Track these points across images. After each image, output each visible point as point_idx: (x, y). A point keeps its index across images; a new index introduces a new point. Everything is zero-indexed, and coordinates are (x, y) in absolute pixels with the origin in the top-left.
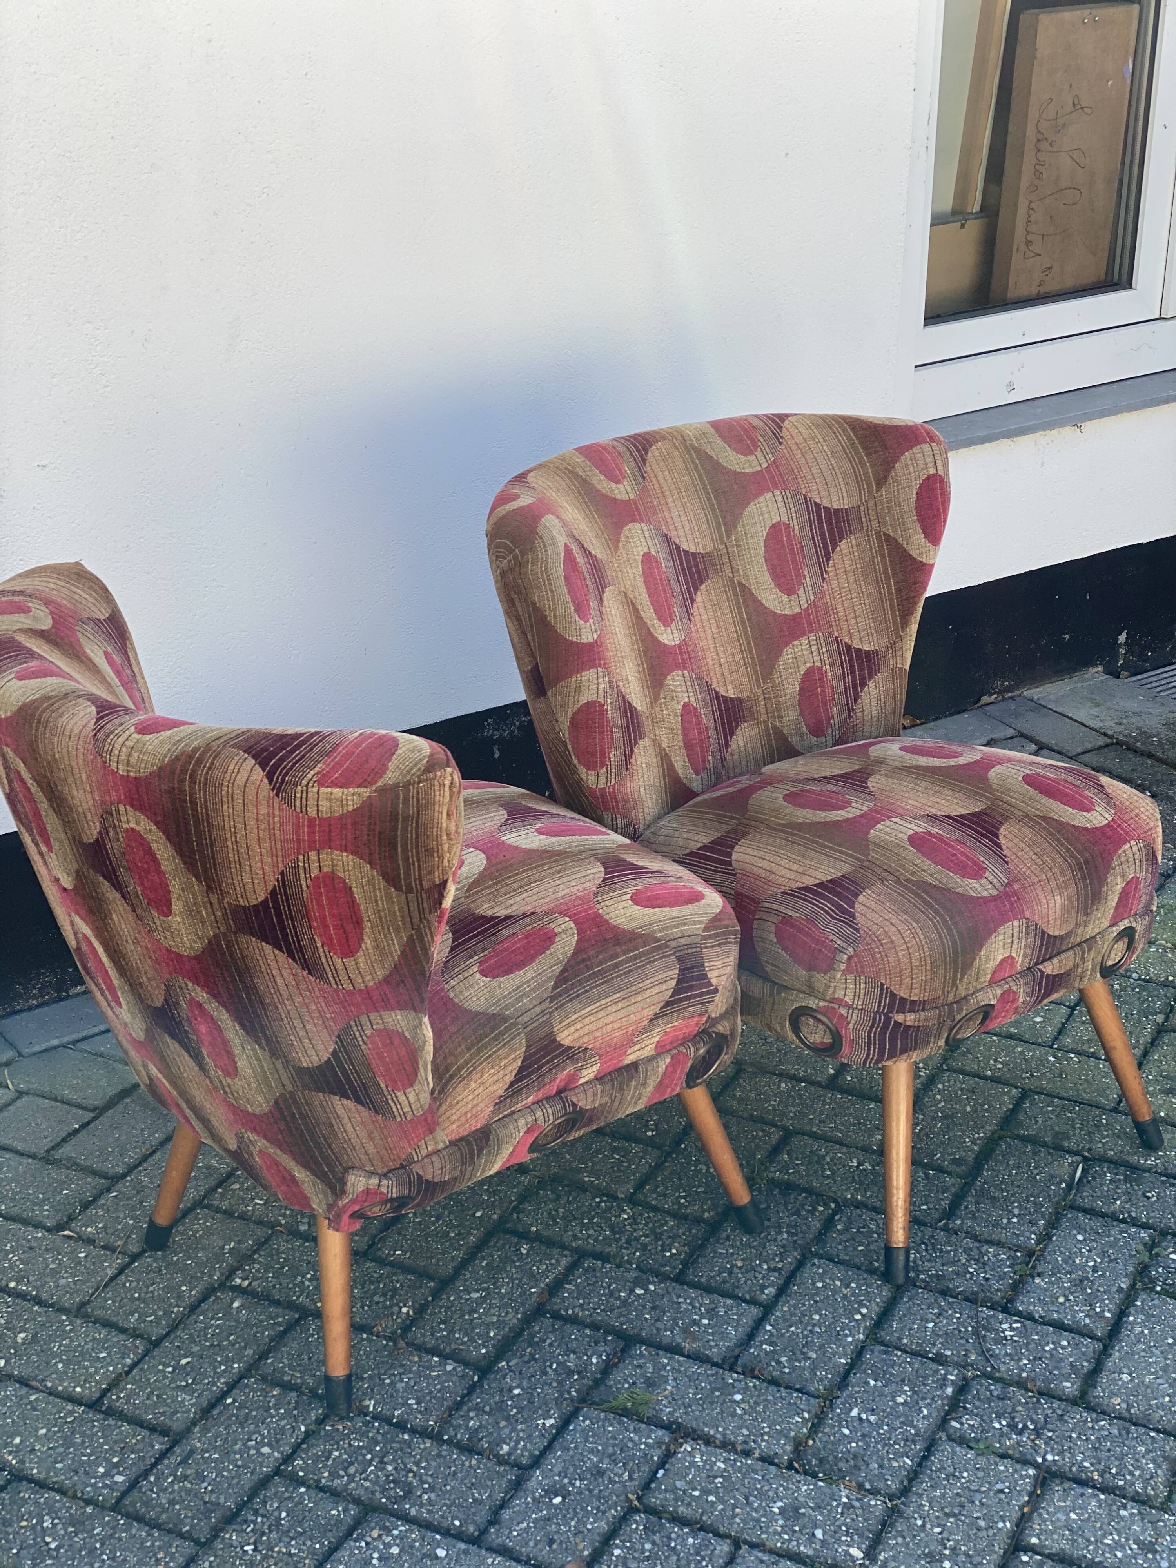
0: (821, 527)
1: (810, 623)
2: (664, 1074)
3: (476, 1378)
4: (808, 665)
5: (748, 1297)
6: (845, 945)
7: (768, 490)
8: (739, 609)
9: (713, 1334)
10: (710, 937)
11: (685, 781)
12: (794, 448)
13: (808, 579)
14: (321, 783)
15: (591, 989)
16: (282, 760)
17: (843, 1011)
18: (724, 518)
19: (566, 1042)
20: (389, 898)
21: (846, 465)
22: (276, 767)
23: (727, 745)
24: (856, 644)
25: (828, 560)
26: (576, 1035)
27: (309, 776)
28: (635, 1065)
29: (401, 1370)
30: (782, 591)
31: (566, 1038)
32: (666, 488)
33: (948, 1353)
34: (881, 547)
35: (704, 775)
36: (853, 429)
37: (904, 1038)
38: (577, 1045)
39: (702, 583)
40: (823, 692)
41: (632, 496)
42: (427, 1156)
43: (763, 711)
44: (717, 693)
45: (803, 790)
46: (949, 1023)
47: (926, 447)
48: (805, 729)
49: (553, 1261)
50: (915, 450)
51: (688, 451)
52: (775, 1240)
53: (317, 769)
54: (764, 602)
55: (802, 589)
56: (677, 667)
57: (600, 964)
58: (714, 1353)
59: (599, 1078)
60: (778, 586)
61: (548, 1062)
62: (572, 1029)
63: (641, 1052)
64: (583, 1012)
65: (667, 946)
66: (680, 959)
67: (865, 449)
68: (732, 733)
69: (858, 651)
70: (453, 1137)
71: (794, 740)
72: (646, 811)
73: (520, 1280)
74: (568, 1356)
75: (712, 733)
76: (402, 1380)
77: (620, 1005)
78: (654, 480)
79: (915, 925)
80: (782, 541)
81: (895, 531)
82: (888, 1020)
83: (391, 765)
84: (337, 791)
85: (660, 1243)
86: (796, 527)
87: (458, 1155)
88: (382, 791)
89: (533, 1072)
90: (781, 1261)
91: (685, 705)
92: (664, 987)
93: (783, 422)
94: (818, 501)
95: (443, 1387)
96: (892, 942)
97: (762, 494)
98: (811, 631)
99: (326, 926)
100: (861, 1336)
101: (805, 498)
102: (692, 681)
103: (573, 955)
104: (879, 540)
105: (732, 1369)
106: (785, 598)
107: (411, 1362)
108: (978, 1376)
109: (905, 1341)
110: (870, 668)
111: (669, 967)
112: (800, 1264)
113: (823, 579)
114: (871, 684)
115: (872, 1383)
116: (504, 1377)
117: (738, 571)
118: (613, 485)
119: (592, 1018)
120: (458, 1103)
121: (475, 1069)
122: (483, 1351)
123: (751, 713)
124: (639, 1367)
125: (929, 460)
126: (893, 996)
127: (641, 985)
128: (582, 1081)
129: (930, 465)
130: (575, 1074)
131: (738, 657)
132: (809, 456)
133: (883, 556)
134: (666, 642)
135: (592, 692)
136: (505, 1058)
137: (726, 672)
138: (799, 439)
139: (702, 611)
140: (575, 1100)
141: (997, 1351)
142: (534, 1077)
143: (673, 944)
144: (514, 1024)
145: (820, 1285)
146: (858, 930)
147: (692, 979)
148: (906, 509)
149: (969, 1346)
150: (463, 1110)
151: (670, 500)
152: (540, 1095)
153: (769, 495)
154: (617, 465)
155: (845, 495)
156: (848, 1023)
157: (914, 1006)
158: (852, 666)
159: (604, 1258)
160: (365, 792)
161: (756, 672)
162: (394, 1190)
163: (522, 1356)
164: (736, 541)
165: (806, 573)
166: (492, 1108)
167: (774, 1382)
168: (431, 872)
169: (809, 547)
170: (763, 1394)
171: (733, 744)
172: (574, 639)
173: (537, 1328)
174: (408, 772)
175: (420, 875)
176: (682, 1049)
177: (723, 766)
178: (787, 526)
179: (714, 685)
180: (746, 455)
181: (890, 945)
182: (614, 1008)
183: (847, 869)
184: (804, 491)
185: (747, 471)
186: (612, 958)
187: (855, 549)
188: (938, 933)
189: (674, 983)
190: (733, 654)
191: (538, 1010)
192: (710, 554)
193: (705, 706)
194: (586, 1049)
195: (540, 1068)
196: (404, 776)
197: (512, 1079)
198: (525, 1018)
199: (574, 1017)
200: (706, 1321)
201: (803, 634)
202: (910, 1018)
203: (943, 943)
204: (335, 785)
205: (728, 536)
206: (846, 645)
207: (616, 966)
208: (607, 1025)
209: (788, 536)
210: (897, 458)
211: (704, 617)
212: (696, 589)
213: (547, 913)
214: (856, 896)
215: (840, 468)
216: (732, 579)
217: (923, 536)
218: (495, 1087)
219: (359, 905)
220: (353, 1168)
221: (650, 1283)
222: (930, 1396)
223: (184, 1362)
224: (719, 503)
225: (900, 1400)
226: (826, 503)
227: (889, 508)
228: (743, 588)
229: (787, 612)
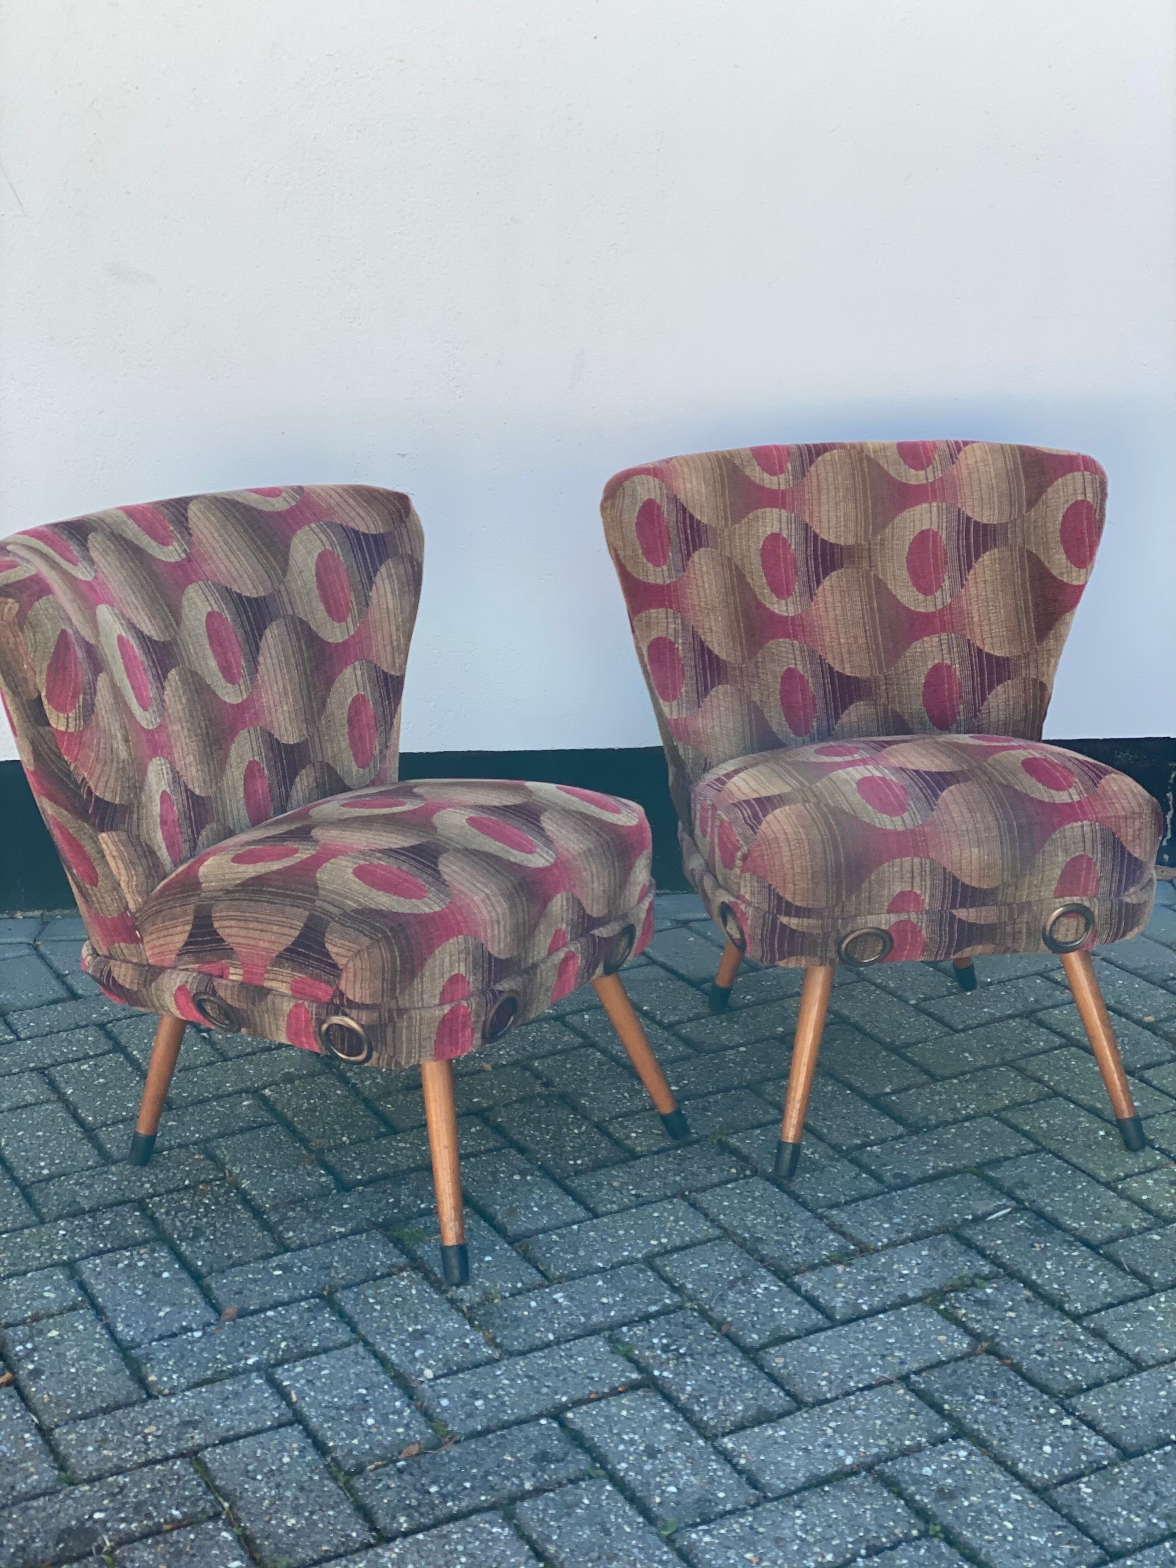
0: (968, 539)
1: (943, 623)
4: (937, 661)
7: (926, 501)
8: (870, 598)
11: (780, 737)
12: (964, 467)
13: (947, 583)
18: (875, 520)
21: (1005, 488)
23: (837, 716)
24: (988, 649)
25: (969, 568)
30: (919, 590)
32: (824, 486)
34: (1022, 562)
36: (1021, 456)
39: (834, 569)
40: (950, 689)
41: (783, 487)
43: (884, 694)
44: (831, 669)
47: (1078, 475)
50: (1067, 477)
51: (861, 461)
54: (899, 597)
55: (939, 592)
56: (786, 635)
60: (916, 584)
67: (1026, 473)
68: (844, 708)
69: (988, 655)
75: (820, 703)
78: (814, 478)
80: (927, 546)
81: (1037, 549)
91: (789, 670)
93: (964, 446)
94: (970, 515)
97: (918, 504)
98: (944, 631)
101: (959, 511)
102: (802, 651)
104: (1021, 555)
106: (921, 597)
110: (1000, 674)
113: (962, 585)
114: (1000, 689)
117: (876, 566)
118: (767, 477)
123: (869, 693)
125: (1079, 486)
129: (1079, 492)
131: (861, 640)
132: (974, 475)
133: (1023, 571)
134: (776, 611)
137: (845, 651)
138: (971, 461)
139: (828, 593)
148: (1051, 529)
151: (824, 498)
153: (925, 506)
154: (780, 463)
155: (996, 512)
158: (981, 669)
161: (879, 658)
164: (882, 540)
165: (946, 577)
169: (952, 554)
171: (845, 716)
177: (830, 734)
178: (935, 534)
179: (829, 661)
180: (917, 470)
184: (959, 505)
185: (913, 483)
187: (997, 561)
190: (855, 637)
192: (850, 547)
193: (814, 676)
201: (935, 632)
205: (874, 535)
206: (978, 648)
209: (934, 542)
210: (1050, 482)
211: (829, 599)
212: (826, 574)
215: (998, 488)
216: (868, 573)
217: (1065, 556)
224: (874, 507)
226: (976, 517)
227: (1035, 527)
228: (878, 581)
229: (922, 610)
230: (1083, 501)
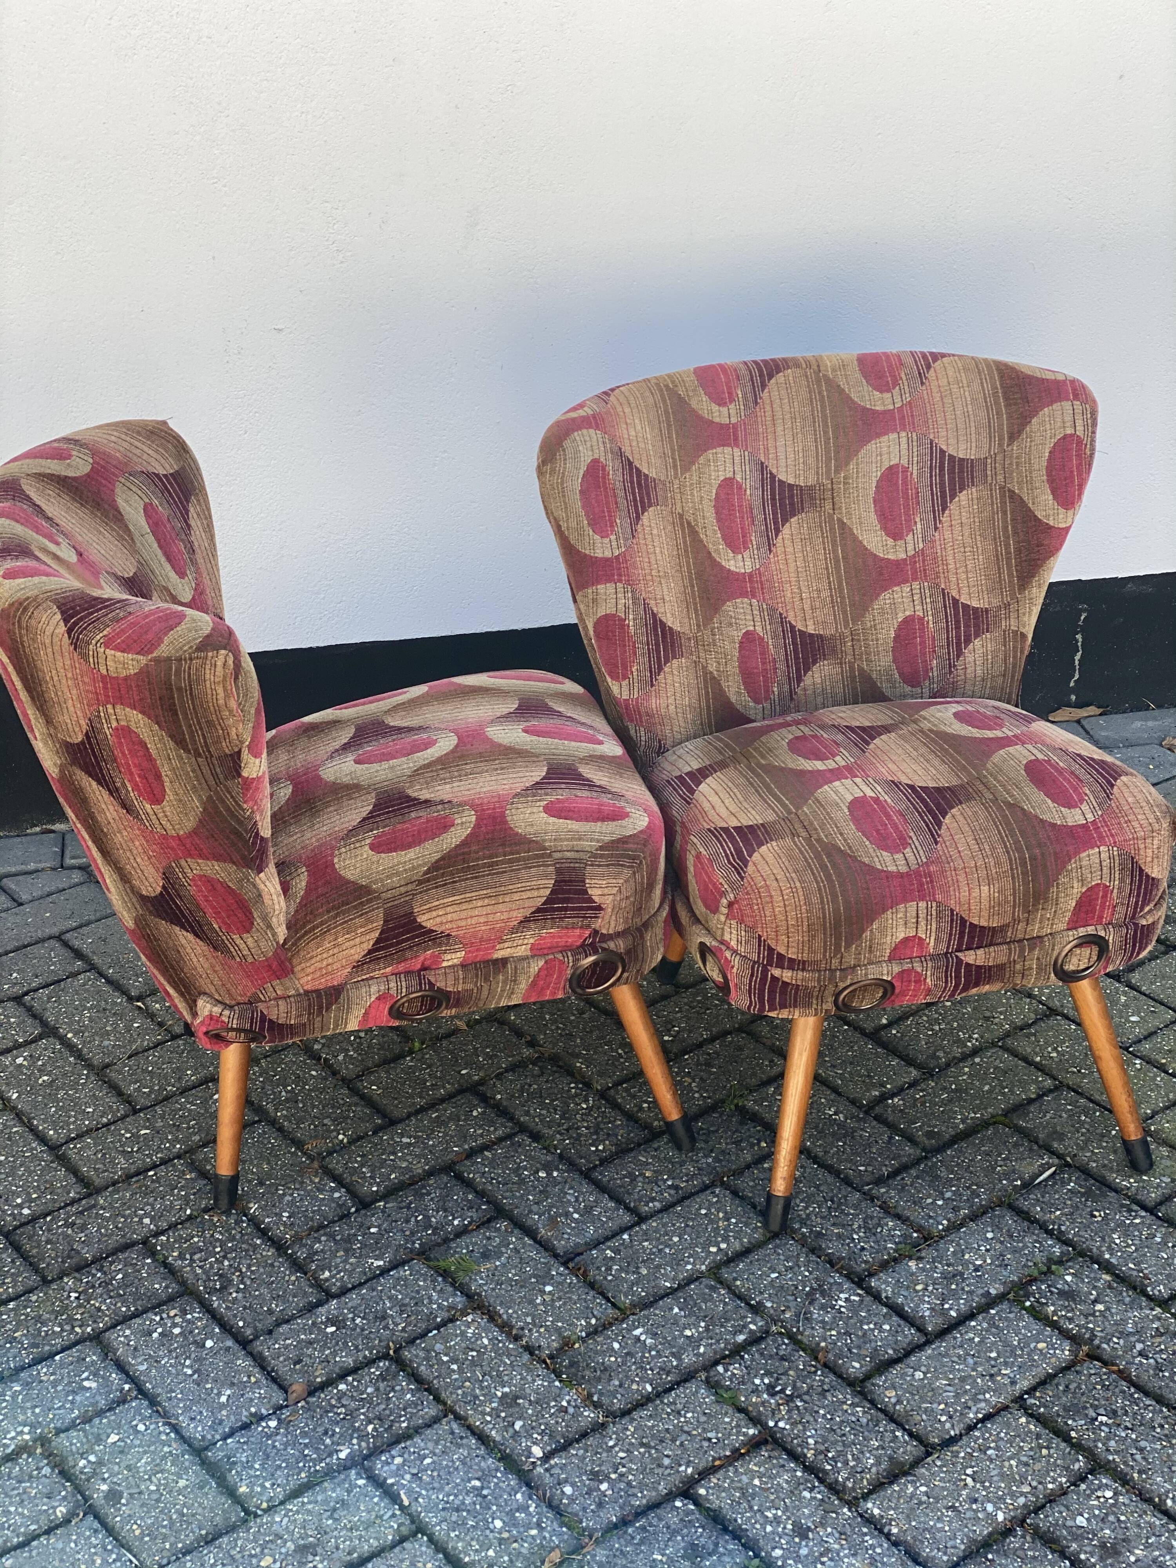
0: (942, 475)
1: (915, 572)
2: (537, 976)
3: (353, 1210)
4: (908, 613)
5: (632, 1205)
6: (729, 890)
7: (894, 430)
8: (834, 546)
9: (573, 1229)
10: (602, 856)
11: (738, 707)
12: (935, 390)
13: (919, 526)
14: (107, 645)
15: (460, 881)
16: (81, 619)
17: (728, 954)
18: (837, 452)
19: (428, 925)
20: (180, 758)
21: (983, 414)
22: (75, 624)
23: (799, 680)
24: (964, 599)
25: (944, 510)
26: (438, 920)
27: (98, 637)
28: (504, 961)
29: (297, 1186)
30: (887, 535)
31: (426, 920)
32: (779, 415)
33: (769, 1304)
34: (1003, 503)
35: (767, 705)
36: (1001, 377)
37: (783, 993)
38: (440, 930)
39: (793, 515)
40: (923, 643)
41: (734, 420)
42: (275, 999)
43: (850, 651)
44: (792, 627)
45: (815, 737)
46: (831, 989)
47: (1067, 405)
48: (897, 676)
49: (492, 1129)
50: (1055, 406)
51: (818, 381)
52: (697, 1162)
53: (105, 633)
54: (865, 543)
55: (910, 536)
56: (744, 595)
57: (478, 859)
58: (560, 1245)
59: (463, 966)
60: (885, 528)
61: (407, 939)
62: (434, 914)
63: (513, 950)
64: (446, 901)
65: (550, 855)
66: (559, 871)
67: (1006, 399)
68: (807, 669)
69: (966, 606)
70: (308, 987)
71: (885, 687)
72: (676, 729)
73: (452, 1137)
74: (438, 1212)
75: (781, 666)
76: (292, 1195)
77: (486, 901)
78: (768, 408)
79: (798, 884)
80: (896, 484)
81: (1020, 489)
82: (765, 972)
83: (166, 640)
84: (118, 654)
85: (595, 1137)
86: (915, 472)
87: (306, 1004)
88: (157, 660)
89: (392, 945)
90: (687, 1181)
91: (747, 633)
92: (536, 893)
93: (935, 361)
94: (944, 448)
95: (320, 1209)
96: (771, 897)
97: (885, 433)
98: (915, 579)
99: (131, 774)
100: (703, 1267)
101: (931, 444)
102: (761, 610)
103: (457, 846)
104: (1003, 496)
105: (565, 1264)
106: (890, 542)
107: (311, 1181)
108: (781, 1333)
109: (738, 1283)
110: (977, 626)
111: (546, 876)
112: (705, 1188)
113: (936, 528)
114: (977, 642)
115: (676, 1310)
116: (373, 1215)
117: (840, 508)
118: (715, 408)
119: (456, 908)
120: (312, 958)
121: (329, 931)
122: (375, 1189)
123: (834, 651)
124: (489, 1238)
125: (1068, 418)
126: (771, 950)
127: (511, 887)
128: (445, 964)
129: (1068, 424)
130: (439, 956)
131: (825, 594)
132: (947, 400)
133: (1005, 513)
134: (733, 568)
135: (609, 605)
136: (361, 927)
137: (807, 607)
138: (943, 382)
139: (787, 543)
140: (433, 980)
141: (815, 1316)
142: (392, 950)
143: (557, 855)
144: (378, 898)
145: (703, 1212)
146: (742, 878)
147: (569, 892)
148: (1036, 467)
149: (792, 1304)
150: (318, 965)
151: (779, 429)
152: (401, 967)
153: (893, 436)
154: (729, 388)
155: (974, 445)
156: (733, 967)
157: (792, 964)
158: (957, 622)
159: (536, 1137)
160: (143, 660)
161: (845, 612)
162: (235, 1022)
163: (402, 1201)
164: (845, 478)
165: (918, 520)
166: (349, 970)
167: (592, 1285)
168: (217, 742)
169: (925, 493)
170: (573, 1292)
171: (808, 680)
172: (587, 552)
173: (431, 1182)
174: (181, 648)
175: (205, 742)
176: (560, 956)
177: (792, 699)
178: (905, 470)
179: (791, 618)
180: (881, 392)
181: (768, 899)
182: (480, 903)
183: (770, 817)
184: (932, 437)
185: (877, 408)
186: (491, 857)
187: (975, 502)
188: (822, 898)
189: (548, 892)
190: (819, 591)
191: (403, 890)
192: (811, 488)
193: (775, 637)
194: (449, 935)
195: (398, 943)
196: (177, 651)
197: (370, 947)
198: (389, 895)
199: (437, 903)
200: (576, 1216)
201: (905, 581)
202: (787, 975)
203: (823, 908)
204: (117, 648)
205: (837, 471)
206: (954, 599)
207: (491, 865)
208: (471, 917)
209: (904, 479)
210: (1035, 412)
211: (790, 550)
212: (785, 521)
213: (460, 805)
214: (761, 845)
215: (975, 416)
216: (831, 517)
217: (1051, 497)
218: (352, 951)
219: (155, 760)
220: (205, 993)
221: (557, 1169)
222: (718, 1337)
223: (142, 1132)
224: (836, 438)
225: (688, 1333)
226: (951, 451)
227: (1018, 464)
228: (842, 524)
229: (891, 557)
230: (1071, 435)
